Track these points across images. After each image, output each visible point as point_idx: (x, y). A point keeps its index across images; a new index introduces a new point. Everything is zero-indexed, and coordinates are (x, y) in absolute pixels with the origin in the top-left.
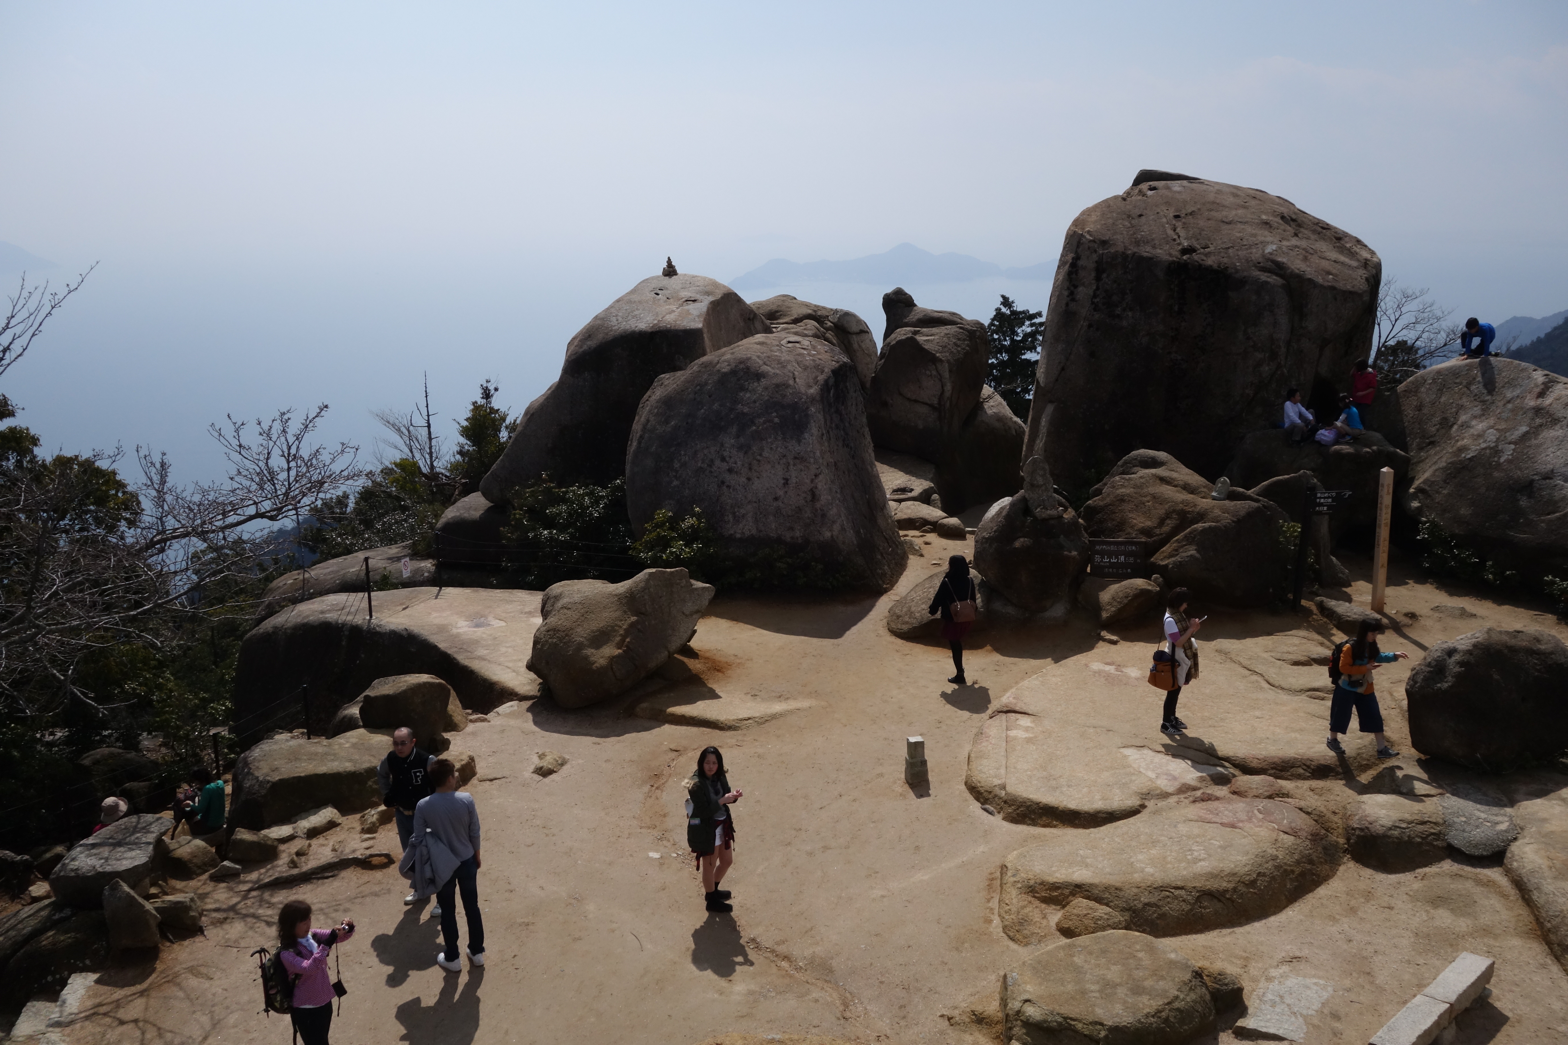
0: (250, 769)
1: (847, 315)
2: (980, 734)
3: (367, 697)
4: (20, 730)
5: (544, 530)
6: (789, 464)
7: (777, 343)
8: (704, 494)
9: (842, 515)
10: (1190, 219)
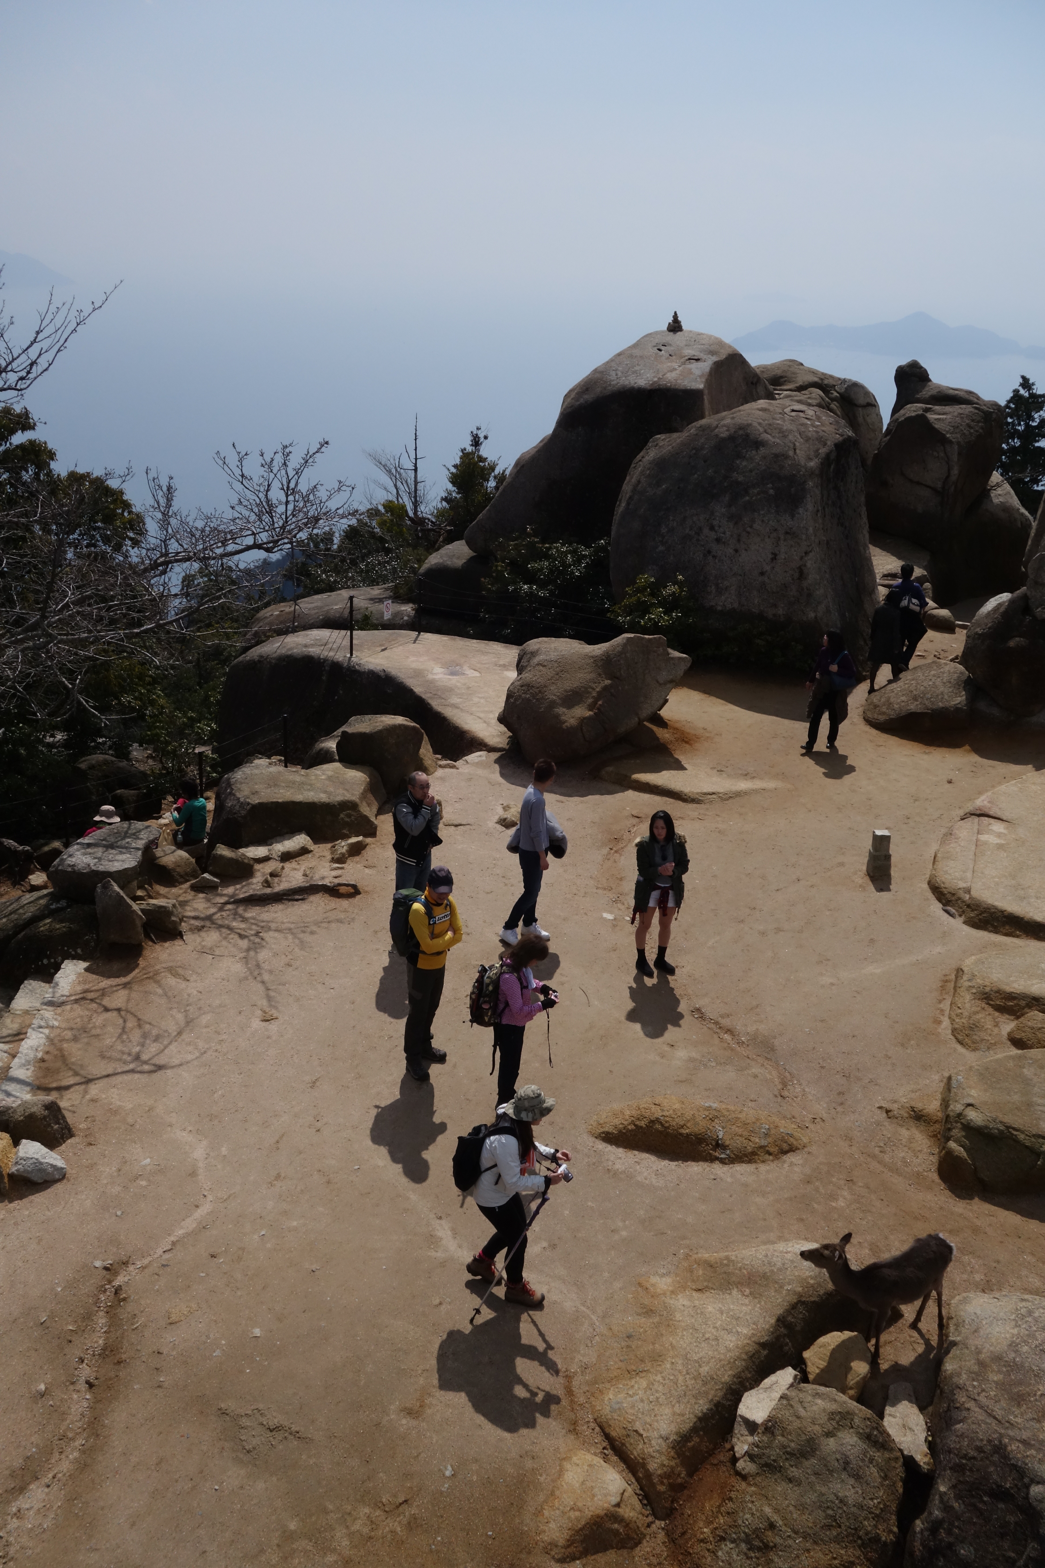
0: (232, 789)
1: (855, 386)
2: (949, 834)
3: (344, 733)
4: (27, 730)
5: (524, 584)
6: (779, 538)
7: (780, 410)
8: (689, 561)
9: (829, 596)
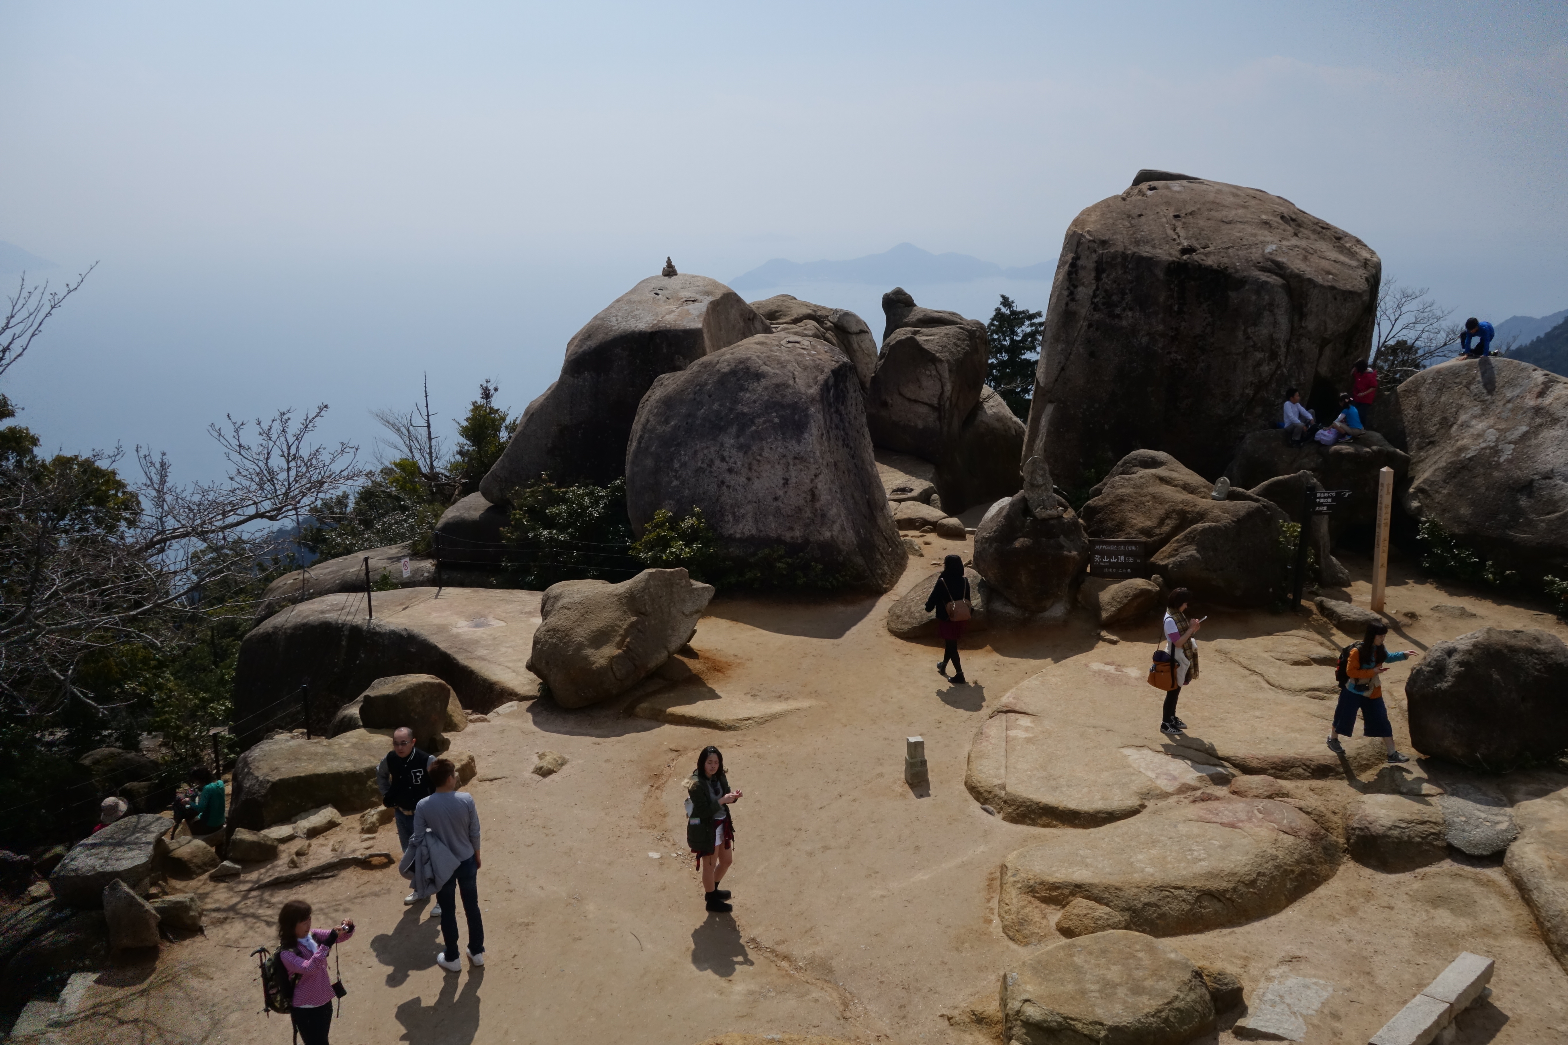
0: (250, 768)
1: (847, 315)
2: (980, 733)
3: (367, 698)
4: (20, 729)
5: (544, 529)
6: (789, 463)
7: (776, 343)
8: (704, 493)
9: (843, 515)
10: (1190, 219)
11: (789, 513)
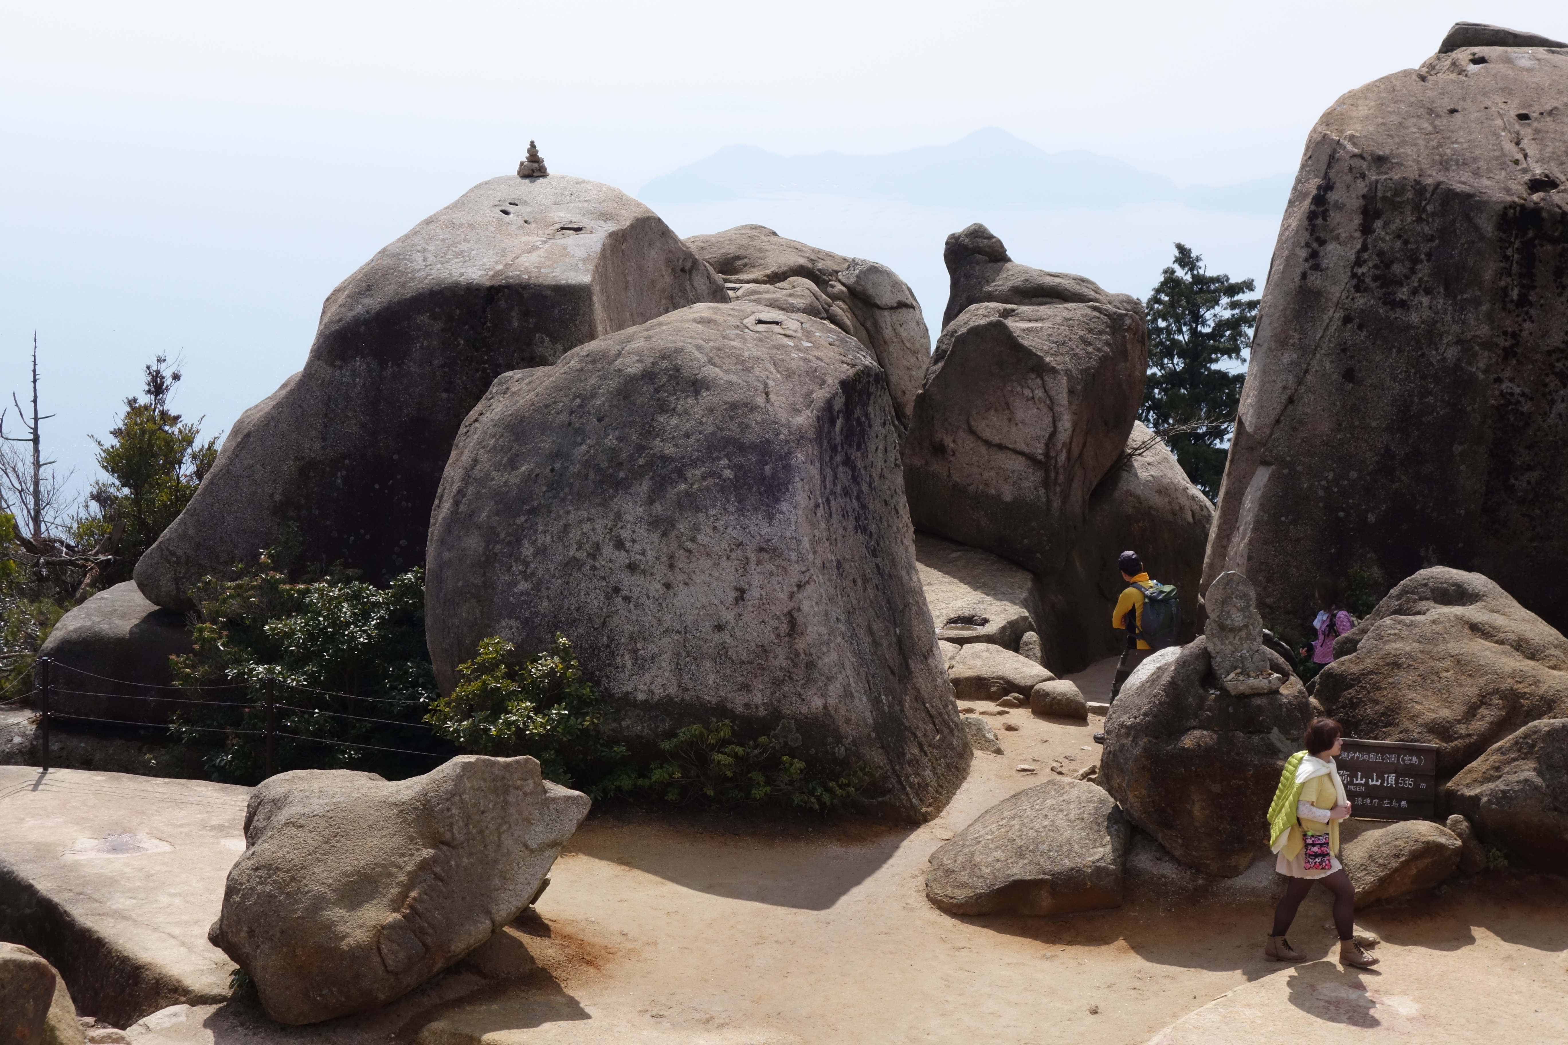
5: (257, 663)
6: (748, 559)
7: (735, 322)
8: (578, 610)
9: (848, 666)
10: (1548, 123)
11: (744, 658)
